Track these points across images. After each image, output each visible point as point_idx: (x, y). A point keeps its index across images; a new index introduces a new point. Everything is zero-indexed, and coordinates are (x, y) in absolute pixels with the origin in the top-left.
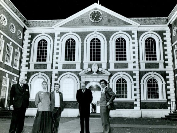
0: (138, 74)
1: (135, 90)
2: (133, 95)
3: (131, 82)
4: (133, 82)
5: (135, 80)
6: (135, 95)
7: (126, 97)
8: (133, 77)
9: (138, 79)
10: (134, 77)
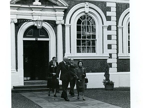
0: (114, 9)
1: (109, 37)
2: (106, 47)
3: (103, 24)
4: (107, 23)
5: (109, 18)
6: (110, 47)
7: (94, 51)
8: (105, 15)
9: (114, 18)
10: (108, 14)
